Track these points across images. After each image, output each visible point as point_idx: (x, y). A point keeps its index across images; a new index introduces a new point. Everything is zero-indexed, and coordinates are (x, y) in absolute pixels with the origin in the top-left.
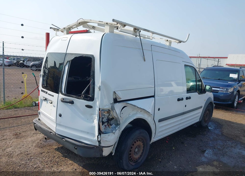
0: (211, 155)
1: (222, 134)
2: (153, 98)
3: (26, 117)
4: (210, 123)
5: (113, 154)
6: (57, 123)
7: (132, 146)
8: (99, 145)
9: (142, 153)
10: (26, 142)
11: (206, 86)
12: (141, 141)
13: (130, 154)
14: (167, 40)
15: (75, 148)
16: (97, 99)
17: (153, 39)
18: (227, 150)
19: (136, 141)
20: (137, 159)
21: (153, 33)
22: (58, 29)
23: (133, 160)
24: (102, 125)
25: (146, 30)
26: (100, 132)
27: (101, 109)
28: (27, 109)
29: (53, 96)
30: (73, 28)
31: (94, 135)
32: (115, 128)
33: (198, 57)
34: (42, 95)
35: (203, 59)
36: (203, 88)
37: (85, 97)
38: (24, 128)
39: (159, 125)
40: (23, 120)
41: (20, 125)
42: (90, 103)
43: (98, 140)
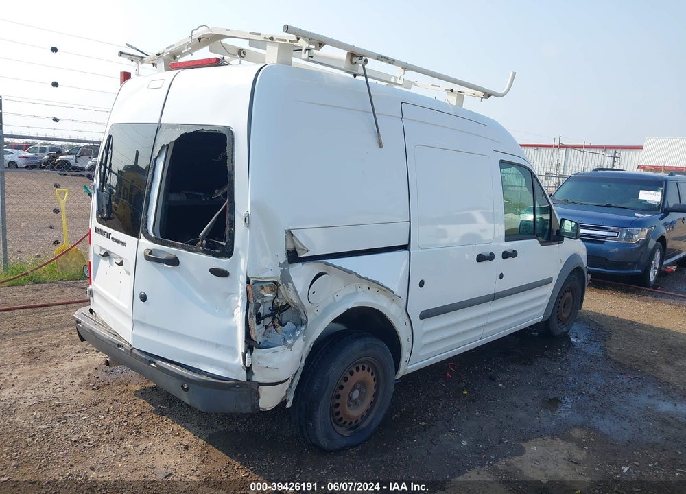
0: (568, 411)
1: (606, 355)
2: (404, 253)
3: (64, 306)
4: (575, 327)
5: (289, 405)
6: (135, 318)
7: (344, 384)
8: (247, 380)
9: (373, 403)
10: (55, 375)
11: (562, 220)
12: (368, 371)
13: (337, 406)
14: (452, 91)
15: (182, 386)
16: (240, 252)
17: (413, 87)
18: (614, 399)
19: (355, 370)
20: (357, 421)
21: (406, 67)
22: (143, 58)
23: (346, 422)
24: (258, 324)
25: (384, 57)
26: (250, 344)
27: (253, 279)
28: (66, 285)
29: (124, 244)
30: (183, 55)
31: (233, 351)
32: (293, 332)
33: (556, 146)
34: (98, 243)
35: (572, 152)
36: (555, 228)
37: (208, 246)
38: (55, 336)
39: (422, 326)
40: (53, 316)
41: (44, 329)
42: (221, 263)
43: (245, 364)
